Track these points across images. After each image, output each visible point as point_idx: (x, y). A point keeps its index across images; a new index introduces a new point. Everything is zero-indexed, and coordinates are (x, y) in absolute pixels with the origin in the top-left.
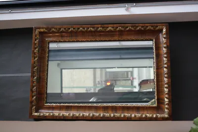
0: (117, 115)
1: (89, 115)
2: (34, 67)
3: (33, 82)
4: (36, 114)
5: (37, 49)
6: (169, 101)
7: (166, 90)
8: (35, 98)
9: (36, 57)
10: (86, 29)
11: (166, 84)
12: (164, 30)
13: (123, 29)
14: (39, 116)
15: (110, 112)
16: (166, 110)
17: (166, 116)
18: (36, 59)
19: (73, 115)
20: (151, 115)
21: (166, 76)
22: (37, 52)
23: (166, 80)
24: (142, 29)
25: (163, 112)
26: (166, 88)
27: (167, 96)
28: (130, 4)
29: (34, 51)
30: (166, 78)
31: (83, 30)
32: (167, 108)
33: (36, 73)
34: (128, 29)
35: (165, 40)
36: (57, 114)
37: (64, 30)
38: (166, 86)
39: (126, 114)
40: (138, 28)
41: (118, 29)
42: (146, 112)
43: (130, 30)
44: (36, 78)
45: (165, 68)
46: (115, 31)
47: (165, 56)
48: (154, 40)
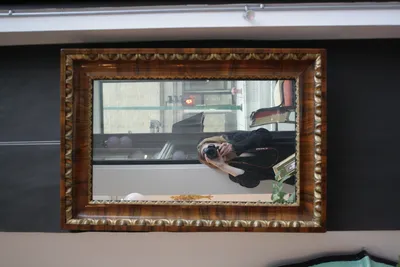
0: (227, 222)
1: (175, 222)
2: (66, 132)
3: (66, 160)
4: (74, 221)
5: (70, 96)
6: (322, 198)
7: (318, 177)
8: (69, 191)
9: (70, 111)
10: (166, 56)
11: (318, 165)
12: (318, 62)
13: (239, 58)
14: (80, 226)
15: (214, 217)
16: (316, 214)
17: (316, 224)
18: (69, 115)
19: (145, 223)
20: (288, 223)
21: (318, 150)
22: (71, 101)
23: (317, 158)
24: (277, 58)
25: (311, 217)
26: (318, 173)
27: (318, 188)
28: (253, 6)
29: (63, 99)
30: (318, 154)
31: (161, 58)
32: (317, 211)
33: (70, 143)
34: (248, 58)
35: (320, 81)
36: (113, 222)
37: (124, 58)
38: (317, 169)
39: (243, 221)
40: (268, 57)
41: (229, 58)
42: (278, 217)
43: (252, 61)
44: (69, 152)
45: (318, 135)
46: (223, 62)
47: (318, 112)
48: (298, 81)
